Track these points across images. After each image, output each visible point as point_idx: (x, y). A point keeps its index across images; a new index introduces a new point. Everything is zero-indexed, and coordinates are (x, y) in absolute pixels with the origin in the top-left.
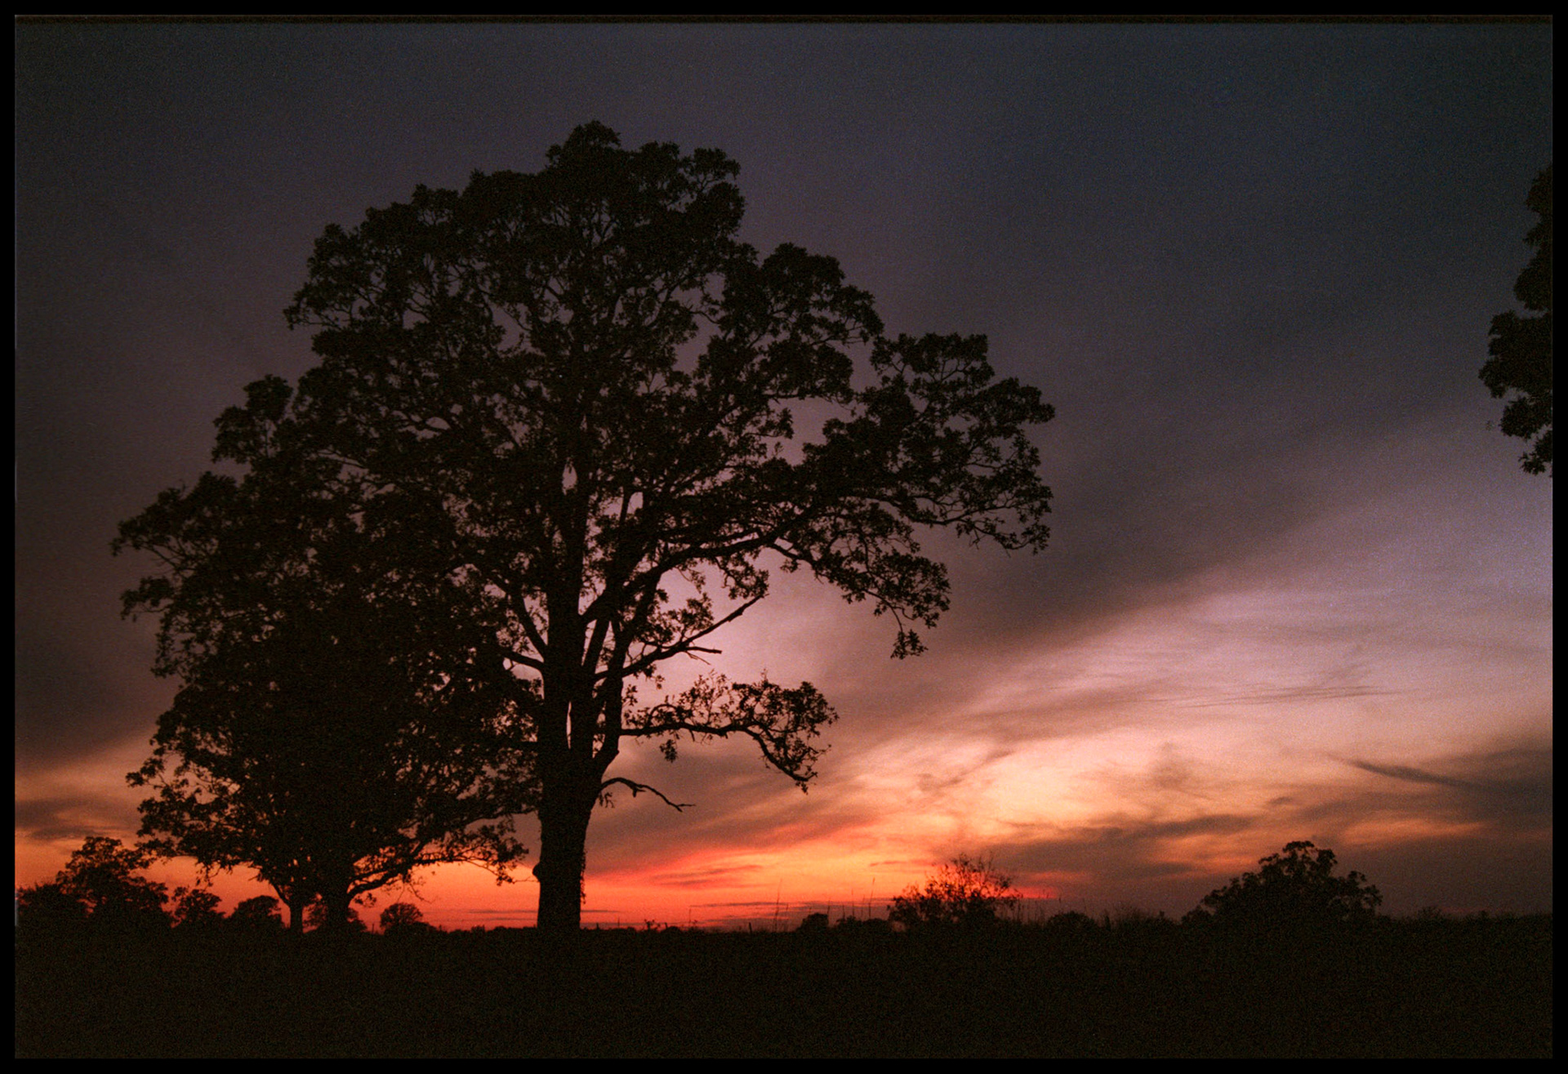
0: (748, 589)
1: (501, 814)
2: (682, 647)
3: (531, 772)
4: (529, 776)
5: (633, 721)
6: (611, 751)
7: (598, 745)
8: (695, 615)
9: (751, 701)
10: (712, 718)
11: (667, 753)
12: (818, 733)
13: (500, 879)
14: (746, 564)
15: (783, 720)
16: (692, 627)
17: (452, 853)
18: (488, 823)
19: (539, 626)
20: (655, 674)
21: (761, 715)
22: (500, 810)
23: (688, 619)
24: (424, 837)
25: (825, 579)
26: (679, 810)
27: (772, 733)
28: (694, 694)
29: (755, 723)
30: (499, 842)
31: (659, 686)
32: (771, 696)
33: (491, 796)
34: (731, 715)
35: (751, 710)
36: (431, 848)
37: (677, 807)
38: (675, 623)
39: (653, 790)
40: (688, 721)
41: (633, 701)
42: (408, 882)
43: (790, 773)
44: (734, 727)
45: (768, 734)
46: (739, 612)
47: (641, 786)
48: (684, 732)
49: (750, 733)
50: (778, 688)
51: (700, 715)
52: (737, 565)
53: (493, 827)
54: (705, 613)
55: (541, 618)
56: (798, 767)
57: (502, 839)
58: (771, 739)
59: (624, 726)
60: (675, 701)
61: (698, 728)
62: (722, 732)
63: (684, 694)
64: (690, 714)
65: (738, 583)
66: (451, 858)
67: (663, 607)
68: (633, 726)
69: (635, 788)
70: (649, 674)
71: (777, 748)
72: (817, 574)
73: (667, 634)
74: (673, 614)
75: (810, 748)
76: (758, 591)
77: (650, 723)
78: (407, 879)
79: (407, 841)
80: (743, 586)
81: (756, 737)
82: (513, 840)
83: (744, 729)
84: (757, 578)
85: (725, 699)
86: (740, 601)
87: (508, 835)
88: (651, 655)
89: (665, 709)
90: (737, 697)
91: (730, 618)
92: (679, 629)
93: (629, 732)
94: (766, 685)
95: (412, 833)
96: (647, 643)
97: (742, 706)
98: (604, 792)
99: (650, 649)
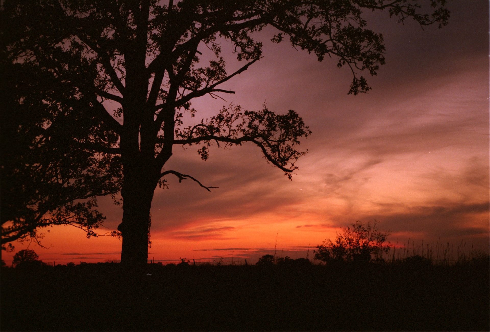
0: (249, 54)
1: (89, 196)
2: (209, 90)
3: (107, 171)
4: (106, 173)
5: (180, 135)
6: (167, 153)
7: (158, 150)
8: (215, 71)
9: (256, 122)
10: (232, 133)
11: (202, 155)
12: (299, 143)
13: (89, 234)
14: (248, 38)
15: (277, 135)
16: (213, 79)
17: (60, 219)
18: (81, 201)
19: (119, 75)
20: (191, 107)
21: (263, 131)
22: (89, 193)
23: (211, 74)
24: (43, 210)
25: (299, 48)
26: (209, 190)
27: (270, 142)
28: (220, 118)
29: (260, 135)
30: (88, 212)
31: (193, 115)
32: (269, 119)
33: (83, 186)
34: (244, 130)
35: (256, 128)
36: (47, 216)
37: (207, 188)
38: (203, 76)
39: (193, 178)
40: (216, 135)
41: (181, 122)
42: (34, 236)
43: (281, 167)
44: (246, 138)
45: (268, 142)
46: (245, 68)
47: (185, 176)
48: (213, 141)
49: (256, 142)
50: (273, 114)
51: (224, 131)
52: (242, 39)
53: (84, 204)
54: (222, 70)
55: (121, 70)
56: (285, 164)
57: (90, 211)
58: (269, 145)
59: (175, 138)
60: (207, 123)
61: (222, 139)
62: (238, 141)
63: (214, 118)
64: (218, 130)
65: (243, 50)
66: (59, 222)
67: (195, 66)
68: (180, 138)
69: (181, 177)
70: (187, 107)
71: (273, 151)
72: (294, 44)
73: (199, 83)
74: (201, 71)
75: (295, 151)
76: (255, 55)
77: (191, 136)
78: (33, 235)
79: (33, 212)
80: (245, 52)
81: (259, 144)
82: (96, 211)
83: (252, 139)
84: (255, 47)
85: (239, 121)
86: (244, 62)
87: (93, 208)
88: (188, 96)
89: (201, 127)
90: (247, 119)
91: (239, 72)
92: (205, 79)
93: (178, 142)
94: (266, 112)
95: (35, 208)
96: (186, 88)
97: (250, 126)
98: (162, 179)
99: (187, 92)
